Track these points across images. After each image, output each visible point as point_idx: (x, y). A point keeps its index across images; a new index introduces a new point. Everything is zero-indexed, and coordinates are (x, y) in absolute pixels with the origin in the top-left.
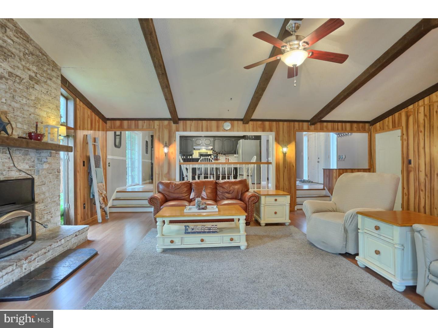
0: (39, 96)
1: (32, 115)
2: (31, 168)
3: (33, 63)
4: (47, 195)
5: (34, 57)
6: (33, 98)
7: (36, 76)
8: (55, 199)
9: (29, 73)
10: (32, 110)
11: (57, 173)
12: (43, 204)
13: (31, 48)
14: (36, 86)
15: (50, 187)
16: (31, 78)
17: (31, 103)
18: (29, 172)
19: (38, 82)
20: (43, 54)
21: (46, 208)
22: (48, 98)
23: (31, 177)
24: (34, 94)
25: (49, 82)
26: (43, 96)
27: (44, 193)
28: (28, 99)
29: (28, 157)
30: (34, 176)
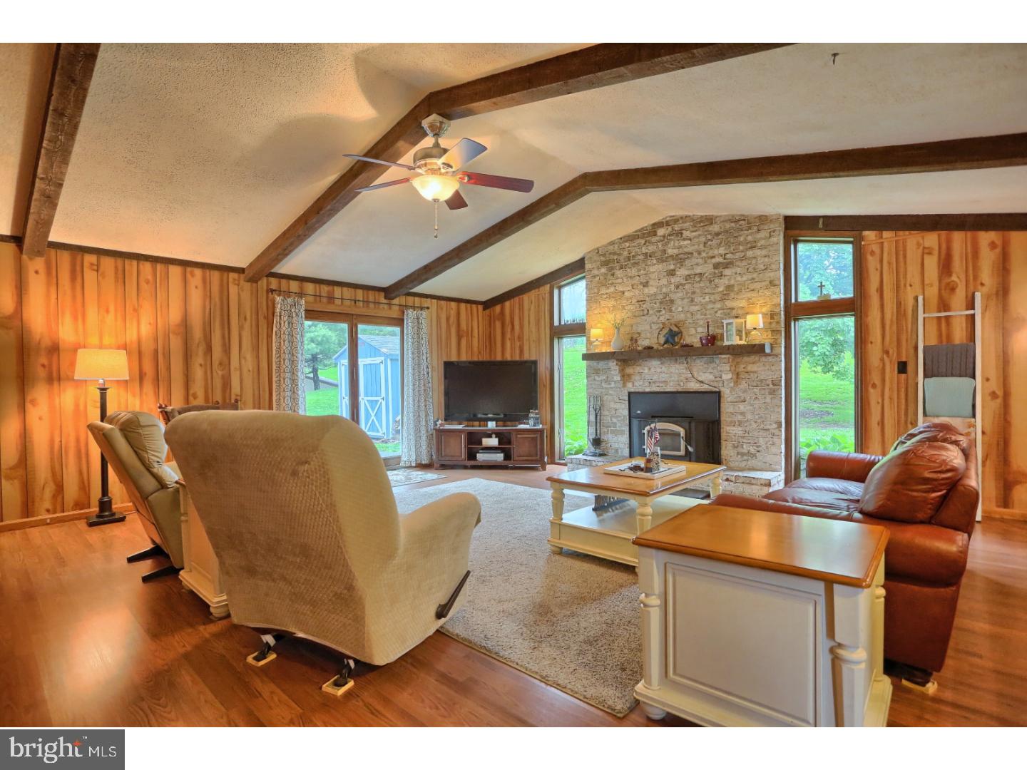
0: (732, 282)
1: (719, 312)
2: (718, 379)
3: (719, 245)
4: (749, 416)
5: (720, 237)
6: (721, 289)
7: (725, 259)
8: (768, 427)
9: (714, 261)
10: (718, 305)
11: (771, 386)
12: (740, 429)
13: (715, 228)
14: (727, 272)
15: (756, 406)
16: (716, 266)
17: (718, 297)
18: (715, 384)
19: (727, 265)
20: (737, 221)
21: (746, 435)
22: (750, 277)
23: (717, 390)
24: (722, 283)
25: (750, 253)
26: (739, 278)
27: (743, 414)
28: (714, 294)
29: (713, 365)
30: (722, 389)
